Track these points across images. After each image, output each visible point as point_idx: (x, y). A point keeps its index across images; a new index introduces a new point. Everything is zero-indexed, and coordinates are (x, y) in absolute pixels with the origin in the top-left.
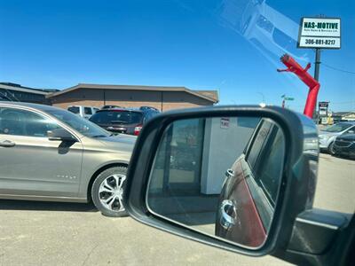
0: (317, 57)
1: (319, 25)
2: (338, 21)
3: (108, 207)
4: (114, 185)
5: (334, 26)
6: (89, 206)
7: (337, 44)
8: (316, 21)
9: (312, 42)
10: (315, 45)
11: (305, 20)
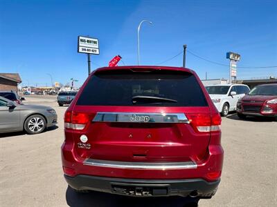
0: (89, 58)
1: (88, 41)
2: (97, 40)
3: (33, 131)
4: (34, 122)
5: (95, 42)
6: (24, 132)
7: (98, 53)
8: (87, 39)
9: (85, 50)
10: (87, 52)
11: (80, 38)
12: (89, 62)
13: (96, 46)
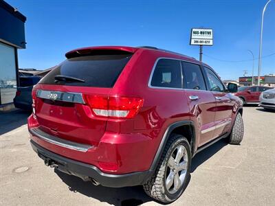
0: (201, 50)
1: (201, 33)
2: (211, 30)
5: (209, 33)
7: (211, 43)
8: (200, 30)
9: (197, 42)
10: (199, 44)
11: (194, 30)
12: (201, 54)
13: (211, 37)
